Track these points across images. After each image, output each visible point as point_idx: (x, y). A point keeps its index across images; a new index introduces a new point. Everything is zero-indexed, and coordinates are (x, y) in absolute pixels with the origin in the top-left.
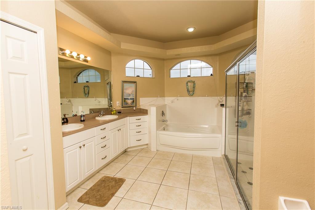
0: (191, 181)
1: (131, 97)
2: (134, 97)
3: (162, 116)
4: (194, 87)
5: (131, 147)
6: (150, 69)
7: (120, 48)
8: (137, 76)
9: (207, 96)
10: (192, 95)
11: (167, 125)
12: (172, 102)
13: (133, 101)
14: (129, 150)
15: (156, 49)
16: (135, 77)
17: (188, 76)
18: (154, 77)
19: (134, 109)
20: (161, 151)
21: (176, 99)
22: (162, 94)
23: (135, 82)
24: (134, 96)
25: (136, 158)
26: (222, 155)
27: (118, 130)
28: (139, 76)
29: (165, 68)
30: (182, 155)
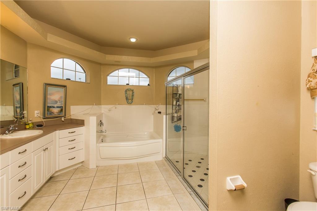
0: (145, 189)
1: (59, 104)
2: (62, 105)
3: (101, 126)
4: (133, 96)
5: (60, 170)
6: (84, 72)
7: (47, 40)
8: (66, 79)
9: (144, 104)
10: (131, 104)
11: (105, 136)
12: (110, 111)
13: (62, 110)
14: (56, 174)
15: (95, 52)
16: (65, 80)
17: (127, 84)
18: (89, 82)
19: (63, 119)
20: (102, 166)
21: (114, 107)
22: (98, 101)
23: (65, 86)
24: (63, 103)
25: (71, 182)
26: (163, 158)
27: (45, 150)
28: (70, 79)
29: (102, 73)
30: (127, 166)
